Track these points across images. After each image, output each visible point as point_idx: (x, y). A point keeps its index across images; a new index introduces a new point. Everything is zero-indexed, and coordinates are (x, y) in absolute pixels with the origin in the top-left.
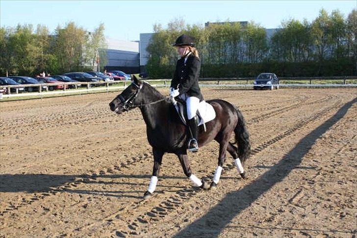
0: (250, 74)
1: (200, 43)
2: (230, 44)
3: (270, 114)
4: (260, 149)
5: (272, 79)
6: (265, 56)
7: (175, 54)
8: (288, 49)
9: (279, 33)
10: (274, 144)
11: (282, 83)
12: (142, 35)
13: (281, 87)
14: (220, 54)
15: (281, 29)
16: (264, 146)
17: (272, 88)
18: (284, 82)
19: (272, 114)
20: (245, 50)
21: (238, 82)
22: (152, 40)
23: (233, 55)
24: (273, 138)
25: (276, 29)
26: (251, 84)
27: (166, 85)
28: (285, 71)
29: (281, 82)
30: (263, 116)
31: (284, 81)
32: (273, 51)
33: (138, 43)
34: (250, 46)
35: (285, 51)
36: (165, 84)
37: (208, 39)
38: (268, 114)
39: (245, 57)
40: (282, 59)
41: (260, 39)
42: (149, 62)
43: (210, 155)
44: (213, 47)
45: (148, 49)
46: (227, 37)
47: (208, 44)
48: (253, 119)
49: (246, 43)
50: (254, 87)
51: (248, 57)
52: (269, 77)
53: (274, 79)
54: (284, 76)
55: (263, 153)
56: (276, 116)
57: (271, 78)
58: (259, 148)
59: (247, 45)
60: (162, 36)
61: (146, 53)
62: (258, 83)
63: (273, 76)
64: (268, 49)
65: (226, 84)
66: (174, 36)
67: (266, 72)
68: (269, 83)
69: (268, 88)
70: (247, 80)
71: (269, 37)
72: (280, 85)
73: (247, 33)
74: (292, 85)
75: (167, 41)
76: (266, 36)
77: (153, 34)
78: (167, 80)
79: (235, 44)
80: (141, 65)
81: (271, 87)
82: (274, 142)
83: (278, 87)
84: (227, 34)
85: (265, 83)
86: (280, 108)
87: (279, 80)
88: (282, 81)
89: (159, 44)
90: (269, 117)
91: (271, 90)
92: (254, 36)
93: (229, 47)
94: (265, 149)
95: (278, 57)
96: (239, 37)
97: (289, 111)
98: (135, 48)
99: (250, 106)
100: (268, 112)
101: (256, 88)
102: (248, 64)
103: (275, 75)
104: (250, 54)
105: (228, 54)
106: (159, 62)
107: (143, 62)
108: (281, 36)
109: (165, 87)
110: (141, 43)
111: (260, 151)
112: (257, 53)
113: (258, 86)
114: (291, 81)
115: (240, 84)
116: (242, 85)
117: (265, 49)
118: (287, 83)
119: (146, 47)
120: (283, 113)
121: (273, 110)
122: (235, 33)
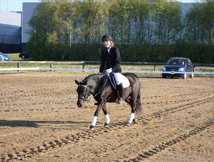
0: (159, 58)
1: (97, 17)
2: (136, 20)
3: (176, 108)
4: (155, 151)
5: (185, 65)
6: (179, 37)
7: (65, 30)
8: (207, 29)
9: (197, 9)
10: (174, 146)
11: (198, 70)
12: (25, 5)
13: (197, 76)
14: (122, 32)
15: (198, 3)
16: (162, 148)
17: (185, 76)
18: (201, 70)
19: (178, 109)
20: (154, 29)
21: (144, 67)
22: (37, 12)
23: (139, 34)
24: (174, 138)
25: (193, 4)
26: (159, 70)
27: (52, 69)
28: (203, 55)
29: (196, 70)
30: (167, 110)
31: (201, 67)
32: (189, 30)
33: (20, 14)
34: (160, 23)
35: (203, 32)
36: (51, 67)
37: (107, 13)
38: (173, 109)
39: (153, 37)
40: (199, 41)
41: (172, 15)
42: (33, 39)
43: (93, 157)
44: (115, 23)
45: (32, 23)
46: (132, 12)
47: (107, 19)
48: (154, 114)
49: (155, 19)
50: (163, 74)
51: (157, 37)
52: (182, 63)
53: (188, 66)
54: (201, 62)
55: (159, 157)
56: (183, 111)
57: (183, 63)
58: (155, 149)
59: (157, 22)
60: (50, 7)
61: (29, 28)
62: (168, 69)
63: (186, 62)
64: (182, 27)
65: (129, 70)
66: (64, 8)
67: (179, 57)
68: (182, 70)
69: (180, 76)
70: (155, 65)
71: (184, 13)
72: (196, 72)
73: (156, 8)
74: (210, 73)
75: (56, 14)
76: (180, 12)
77: (38, 3)
78: (54, 62)
79: (142, 20)
80: (22, 42)
81: (183, 74)
82: (175, 143)
83: (193, 75)
84: (132, 7)
85: (177, 69)
86: (190, 102)
87: (194, 66)
88: (198, 68)
89: (45, 17)
90: (174, 112)
91: (183, 78)
92: (165, 11)
93: (134, 23)
94: (163, 151)
95: (195, 38)
96: (147, 12)
97: (201, 105)
98: (16, 21)
99: (154, 98)
100: (173, 106)
101: (165, 76)
102: (157, 46)
103: (189, 61)
104: (159, 33)
105: (133, 32)
106: (45, 39)
107: (25, 39)
108: (199, 12)
109: (51, 70)
110: (23, 14)
111: (155, 153)
112: (168, 32)
113: (167, 74)
114: (209, 68)
115: (146, 70)
116: (148, 72)
117: (179, 28)
118: (204, 70)
119: (29, 19)
120: (193, 108)
121: (180, 104)
122: (142, 7)
